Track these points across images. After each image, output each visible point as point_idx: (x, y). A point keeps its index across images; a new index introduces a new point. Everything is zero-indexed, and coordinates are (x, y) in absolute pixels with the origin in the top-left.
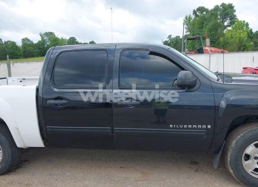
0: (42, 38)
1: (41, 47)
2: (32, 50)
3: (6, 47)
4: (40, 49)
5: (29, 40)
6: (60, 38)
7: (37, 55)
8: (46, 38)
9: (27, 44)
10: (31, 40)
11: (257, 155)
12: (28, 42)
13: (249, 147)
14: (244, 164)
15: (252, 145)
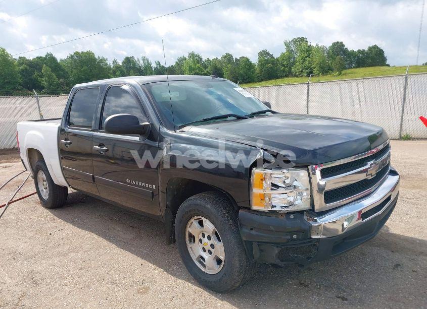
0: (288, 47)
1: (285, 63)
3: (238, 65)
5: (268, 54)
6: (315, 45)
8: (293, 48)
9: (266, 60)
10: (271, 53)
11: (201, 237)
12: (266, 56)
13: (190, 222)
14: (189, 246)
15: (192, 220)
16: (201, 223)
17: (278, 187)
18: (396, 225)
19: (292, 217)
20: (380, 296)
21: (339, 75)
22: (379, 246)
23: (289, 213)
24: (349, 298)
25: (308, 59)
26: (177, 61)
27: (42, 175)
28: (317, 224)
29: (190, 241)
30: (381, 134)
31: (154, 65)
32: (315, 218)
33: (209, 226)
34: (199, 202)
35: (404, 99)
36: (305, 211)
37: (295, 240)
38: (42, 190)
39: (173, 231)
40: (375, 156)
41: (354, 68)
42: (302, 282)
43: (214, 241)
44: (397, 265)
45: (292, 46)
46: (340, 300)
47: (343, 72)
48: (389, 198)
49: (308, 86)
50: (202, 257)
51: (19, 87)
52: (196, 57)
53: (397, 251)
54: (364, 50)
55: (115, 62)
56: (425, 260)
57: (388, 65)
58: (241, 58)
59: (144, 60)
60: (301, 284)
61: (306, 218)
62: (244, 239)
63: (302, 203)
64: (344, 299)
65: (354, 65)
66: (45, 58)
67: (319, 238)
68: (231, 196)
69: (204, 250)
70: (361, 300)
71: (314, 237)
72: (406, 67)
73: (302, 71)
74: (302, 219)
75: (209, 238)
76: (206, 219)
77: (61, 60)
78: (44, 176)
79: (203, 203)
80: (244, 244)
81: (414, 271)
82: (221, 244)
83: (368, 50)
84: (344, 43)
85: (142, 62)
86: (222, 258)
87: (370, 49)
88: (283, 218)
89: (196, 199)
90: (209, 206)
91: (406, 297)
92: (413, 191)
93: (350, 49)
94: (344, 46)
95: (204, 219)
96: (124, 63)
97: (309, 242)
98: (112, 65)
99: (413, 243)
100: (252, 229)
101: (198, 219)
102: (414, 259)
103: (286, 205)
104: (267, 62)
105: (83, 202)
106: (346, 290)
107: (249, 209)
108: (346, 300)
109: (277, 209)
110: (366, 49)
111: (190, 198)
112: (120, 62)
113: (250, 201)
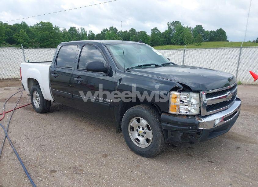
0: (169, 27)
1: (167, 36)
2: (159, 39)
3: (139, 36)
4: (166, 38)
5: (157, 30)
6: (186, 27)
7: (162, 44)
8: (172, 27)
9: (156, 34)
10: (159, 30)
11: (138, 128)
12: (156, 32)
13: (132, 120)
14: (130, 132)
15: (134, 119)
16: (139, 121)
17: (183, 102)
18: (236, 129)
19: (190, 117)
20: (230, 161)
21: (199, 45)
22: (228, 138)
23: (188, 116)
24: (214, 162)
25: (181, 35)
26: (102, 31)
27: (36, 94)
28: (202, 122)
29: (131, 131)
30: (233, 78)
31: (88, 33)
32: (201, 119)
33: (144, 122)
34: (139, 109)
35: (239, 61)
36: (196, 115)
37: (190, 129)
38: (36, 103)
39: (120, 125)
40: (231, 89)
41: (208, 41)
42: (189, 154)
43: (146, 130)
44: (238, 148)
45: (172, 26)
46: (210, 163)
47: (202, 43)
48: (236, 112)
49: (184, 51)
50: (137, 139)
51: (4, 42)
52: (114, 29)
53: (238, 141)
54: (214, 31)
55: (64, 29)
56: (252, 145)
57: (228, 41)
58: (141, 31)
59: (82, 29)
60: (189, 155)
61: (197, 119)
62: (163, 128)
63: (194, 111)
64: (211, 162)
65: (207, 40)
66: (21, 25)
67: (203, 130)
68: (158, 106)
69: (139, 135)
70: (220, 163)
71: (200, 128)
72: (241, 42)
73: (177, 42)
74: (195, 119)
75: (143, 129)
76: (142, 119)
77: (30, 26)
78: (38, 95)
79: (141, 110)
80: (163, 131)
81: (247, 151)
82: (151, 131)
83: (217, 31)
84: (202, 26)
85: (80, 30)
86: (151, 139)
87: (218, 30)
88: (185, 118)
89: (137, 108)
90: (145, 112)
91: (243, 162)
92: (245, 112)
93: (206, 30)
94: (203, 28)
95: (141, 118)
96: (69, 30)
97: (197, 131)
98: (62, 32)
99: (246, 138)
100: (168, 123)
101: (136, 119)
102: (246, 145)
103: (187, 112)
104: (157, 35)
105: (58, 111)
106: (213, 158)
107: (167, 113)
108: (213, 163)
109: (182, 113)
110: (215, 31)
111: (133, 107)
112: (67, 30)
113: (168, 109)
